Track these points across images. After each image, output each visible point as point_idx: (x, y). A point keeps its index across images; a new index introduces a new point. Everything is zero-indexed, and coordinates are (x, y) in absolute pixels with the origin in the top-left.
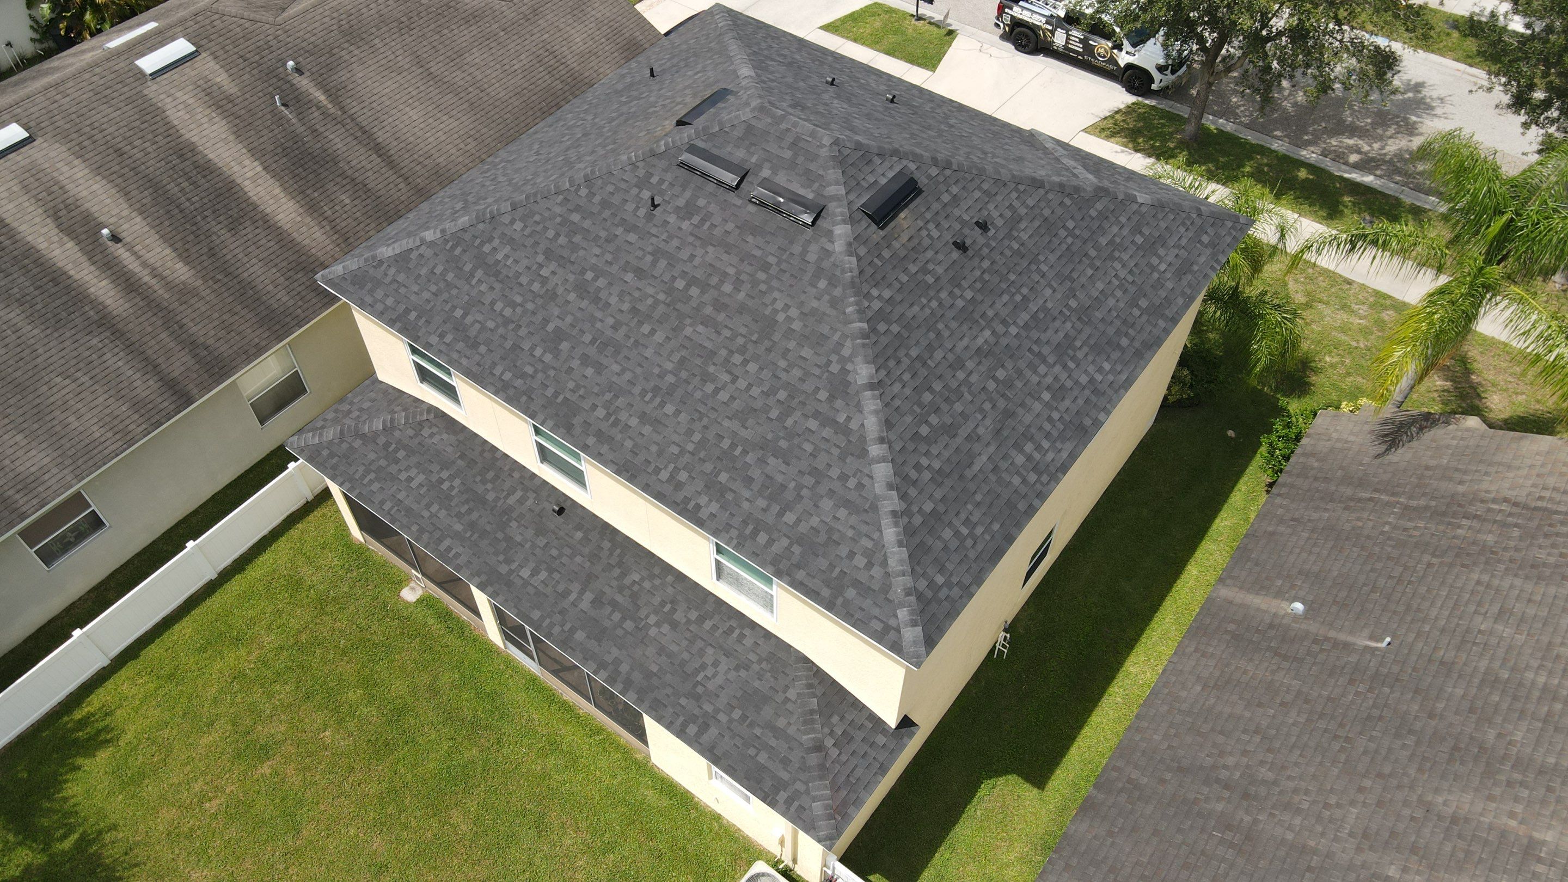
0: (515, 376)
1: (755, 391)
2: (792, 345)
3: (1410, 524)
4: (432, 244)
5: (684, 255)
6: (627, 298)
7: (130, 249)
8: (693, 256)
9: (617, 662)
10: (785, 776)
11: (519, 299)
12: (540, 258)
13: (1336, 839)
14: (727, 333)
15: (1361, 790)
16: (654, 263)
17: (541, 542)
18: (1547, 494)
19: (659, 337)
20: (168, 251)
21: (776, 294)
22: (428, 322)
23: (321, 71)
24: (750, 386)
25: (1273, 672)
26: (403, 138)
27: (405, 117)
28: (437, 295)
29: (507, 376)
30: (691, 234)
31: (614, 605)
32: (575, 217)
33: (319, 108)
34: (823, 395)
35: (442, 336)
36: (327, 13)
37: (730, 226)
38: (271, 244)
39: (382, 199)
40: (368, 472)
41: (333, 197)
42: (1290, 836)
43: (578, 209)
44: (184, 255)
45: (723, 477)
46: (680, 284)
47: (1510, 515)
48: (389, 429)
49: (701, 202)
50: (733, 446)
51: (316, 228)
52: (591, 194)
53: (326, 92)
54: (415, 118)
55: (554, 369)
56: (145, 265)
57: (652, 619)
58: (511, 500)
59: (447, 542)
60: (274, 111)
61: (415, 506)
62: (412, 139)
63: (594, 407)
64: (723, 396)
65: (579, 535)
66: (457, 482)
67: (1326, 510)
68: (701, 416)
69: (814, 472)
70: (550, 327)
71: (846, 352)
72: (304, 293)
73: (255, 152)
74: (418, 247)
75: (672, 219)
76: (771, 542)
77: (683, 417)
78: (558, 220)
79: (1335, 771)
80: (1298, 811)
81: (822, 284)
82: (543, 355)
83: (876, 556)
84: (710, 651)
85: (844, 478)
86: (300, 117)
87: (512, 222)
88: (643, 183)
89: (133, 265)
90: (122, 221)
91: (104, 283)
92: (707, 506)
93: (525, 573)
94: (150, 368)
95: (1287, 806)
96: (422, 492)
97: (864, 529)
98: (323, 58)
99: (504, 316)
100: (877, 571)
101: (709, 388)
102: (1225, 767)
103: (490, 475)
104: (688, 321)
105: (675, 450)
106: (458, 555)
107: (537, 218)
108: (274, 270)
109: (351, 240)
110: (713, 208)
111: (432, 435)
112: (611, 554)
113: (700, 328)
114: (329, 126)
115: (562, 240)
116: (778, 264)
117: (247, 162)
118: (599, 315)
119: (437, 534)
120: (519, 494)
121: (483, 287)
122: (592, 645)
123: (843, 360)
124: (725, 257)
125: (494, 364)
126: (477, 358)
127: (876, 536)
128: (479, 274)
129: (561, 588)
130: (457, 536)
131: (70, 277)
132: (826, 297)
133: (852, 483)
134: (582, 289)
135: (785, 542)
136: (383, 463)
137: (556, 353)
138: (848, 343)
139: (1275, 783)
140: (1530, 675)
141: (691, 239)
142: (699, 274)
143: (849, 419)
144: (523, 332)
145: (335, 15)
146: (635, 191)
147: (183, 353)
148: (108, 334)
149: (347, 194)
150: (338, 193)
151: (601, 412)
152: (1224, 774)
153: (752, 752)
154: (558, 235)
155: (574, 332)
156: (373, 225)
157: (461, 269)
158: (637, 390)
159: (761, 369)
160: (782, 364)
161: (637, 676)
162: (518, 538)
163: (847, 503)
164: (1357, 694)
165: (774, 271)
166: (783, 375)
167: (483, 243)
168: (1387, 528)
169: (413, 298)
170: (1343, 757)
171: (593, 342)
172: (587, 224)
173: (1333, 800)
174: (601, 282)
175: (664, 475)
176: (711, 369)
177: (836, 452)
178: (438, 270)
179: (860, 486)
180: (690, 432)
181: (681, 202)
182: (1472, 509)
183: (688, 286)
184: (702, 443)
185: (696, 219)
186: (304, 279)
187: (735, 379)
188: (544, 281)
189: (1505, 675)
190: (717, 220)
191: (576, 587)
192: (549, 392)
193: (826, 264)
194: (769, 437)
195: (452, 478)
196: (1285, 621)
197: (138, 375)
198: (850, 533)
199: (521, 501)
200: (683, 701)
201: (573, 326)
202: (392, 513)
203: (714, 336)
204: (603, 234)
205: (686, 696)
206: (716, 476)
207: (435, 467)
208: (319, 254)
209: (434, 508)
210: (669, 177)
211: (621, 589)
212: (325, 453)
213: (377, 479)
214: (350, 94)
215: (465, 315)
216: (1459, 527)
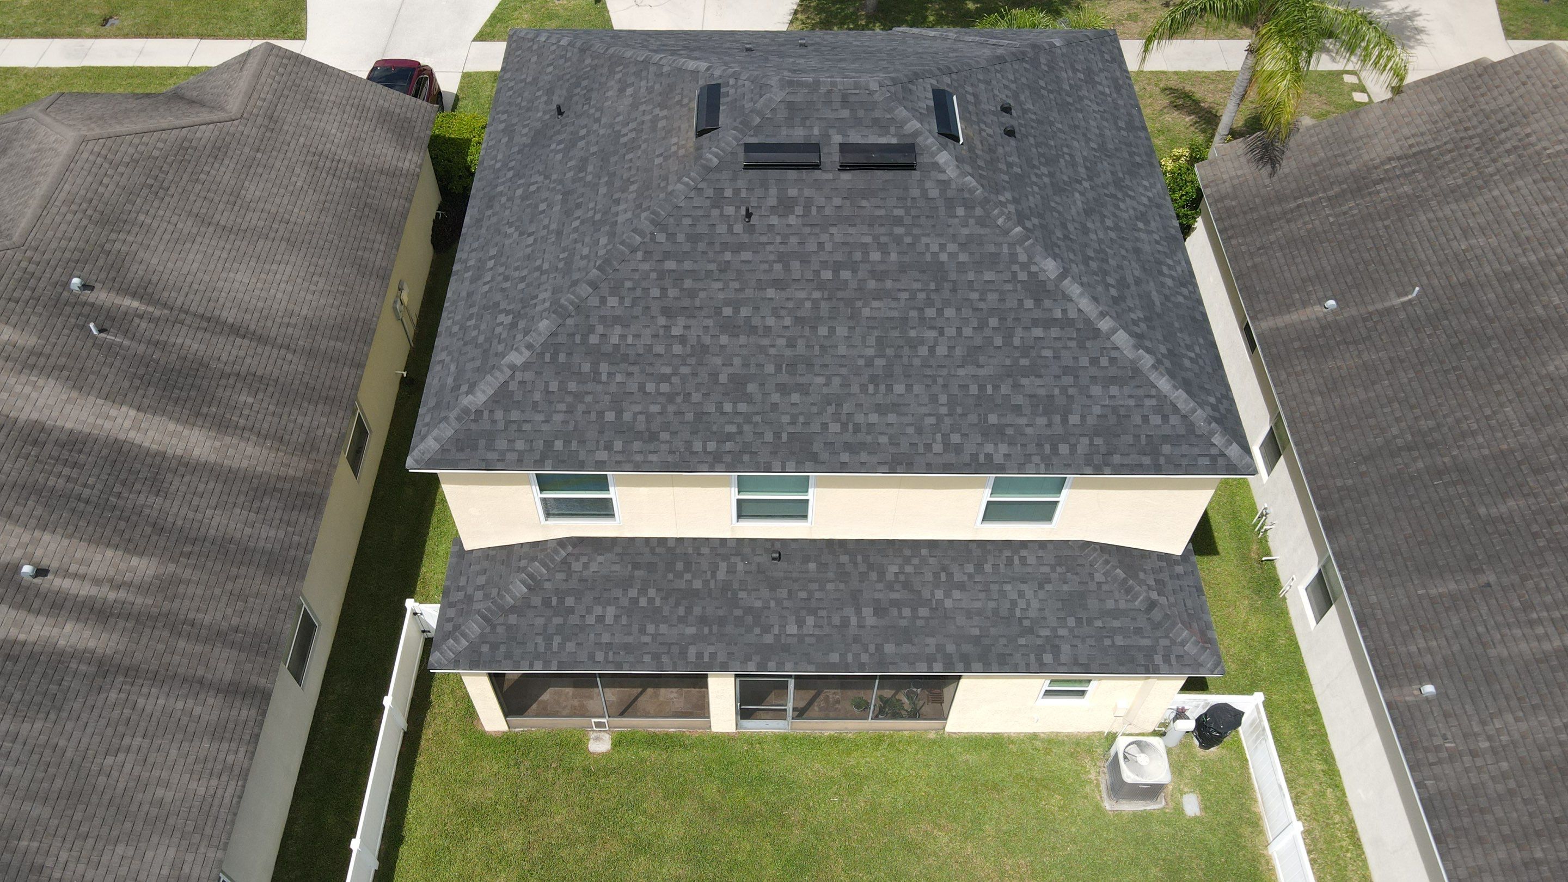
0: (720, 442)
1: (968, 332)
2: (971, 276)
3: (1344, 208)
4: (526, 366)
5: (812, 246)
6: (783, 313)
7: (66, 574)
8: (821, 245)
9: (940, 648)
10: (1146, 642)
11: (668, 370)
12: (662, 321)
13: (1516, 434)
14: (904, 295)
15: (1498, 394)
16: (787, 268)
17: (784, 593)
18: (1411, 141)
19: (841, 331)
20: (109, 553)
21: (925, 240)
22: (582, 442)
23: (110, 276)
24: (959, 329)
25: (1359, 356)
26: (251, 307)
27: (236, 285)
28: (572, 412)
29: (712, 446)
30: (804, 225)
31: (896, 603)
32: (671, 265)
33: (141, 317)
34: (1029, 303)
35: (609, 447)
36: (64, 209)
37: (837, 201)
38: (211, 485)
39: (282, 380)
40: (548, 640)
41: (232, 403)
42: (1486, 452)
43: (667, 256)
44: (131, 547)
45: (993, 419)
46: (827, 275)
47: (1403, 167)
48: (534, 585)
49: (792, 192)
50: (982, 388)
51: (242, 445)
52: (671, 236)
53: (134, 296)
54: (246, 280)
55: (757, 413)
56: (97, 581)
57: (939, 594)
58: (721, 575)
59: (692, 651)
60: (97, 342)
61: (629, 639)
62: (260, 304)
63: (825, 426)
64: (941, 351)
65: (812, 566)
66: (652, 592)
67: (1275, 230)
68: (934, 378)
69: (1066, 370)
70: (723, 378)
71: (1023, 258)
72: (286, 518)
73: (114, 396)
74: (512, 377)
75: (774, 220)
76: (1073, 447)
77: (917, 389)
78: (653, 275)
79: (1469, 393)
80: (1473, 434)
81: (960, 211)
82: (735, 407)
83: (1165, 407)
84: (1008, 587)
85: (1094, 361)
86: (129, 335)
87: (603, 300)
88: (718, 201)
89: (85, 590)
90: (30, 549)
91: (68, 627)
92: (996, 451)
93: (792, 629)
94: (196, 687)
95: (1463, 435)
96: (624, 622)
97: (1140, 392)
98: (101, 262)
99: (663, 394)
100: (1174, 420)
101: (923, 351)
102: (1395, 437)
103: (680, 566)
104: (859, 304)
105: (932, 420)
106: (713, 656)
108: (237, 511)
109: (286, 437)
110: (807, 192)
111: (586, 566)
112: (855, 564)
113: (875, 304)
114: (167, 331)
115: (672, 293)
116: (907, 213)
117: (113, 412)
118: (765, 342)
119: (675, 650)
120: (723, 566)
121: (619, 378)
122: (906, 648)
123: (1024, 266)
124: (852, 230)
125: (689, 444)
126: (665, 447)
127: (1153, 392)
128: (604, 367)
129: (836, 621)
130: (694, 639)
131: (24, 643)
132: (972, 221)
133: (1104, 362)
134: (730, 327)
135: (1085, 441)
136: (557, 620)
137: (749, 400)
138: (1019, 250)
139: (1439, 426)
140: (1523, 260)
141: (807, 230)
142: (839, 257)
143: (1064, 311)
144: (696, 397)
145: (74, 207)
146: (715, 212)
147: (217, 650)
148: (120, 679)
149: (245, 392)
150: (234, 397)
151: (835, 428)
152: (1400, 442)
153: (1107, 642)
154: (664, 290)
155: (753, 370)
156: (295, 411)
157: (580, 373)
158: (855, 389)
159: (958, 309)
160: (975, 296)
161: (967, 648)
162: (758, 604)
163: (1113, 380)
164: (1429, 336)
165: (908, 221)
166: (982, 305)
167: (585, 337)
168: (1331, 219)
169: (545, 427)
170: (1464, 382)
171: (779, 369)
172: (688, 265)
173: (1488, 412)
174: (745, 312)
175: (938, 447)
176: (913, 333)
177: (1073, 344)
178: (554, 386)
179: (1113, 360)
180: (934, 399)
181: (772, 201)
182: (1374, 176)
183: (836, 272)
184: (952, 403)
185: (799, 210)
186: (274, 503)
187: (941, 332)
188: (683, 340)
189: (1508, 269)
190: (821, 201)
191: (849, 611)
192: (769, 437)
193: (950, 194)
194: (1008, 362)
195: (643, 591)
196: (1329, 319)
197: (190, 702)
198: (1132, 402)
199: (731, 571)
200: (1022, 641)
201: (746, 365)
202: (611, 659)
203: (894, 304)
204: (713, 267)
205: (1021, 635)
206: (986, 421)
207: (618, 593)
208: (267, 469)
209: (651, 629)
210: (741, 183)
211: (890, 587)
212: (485, 648)
214: (160, 286)
215: (619, 413)
216: (1378, 192)
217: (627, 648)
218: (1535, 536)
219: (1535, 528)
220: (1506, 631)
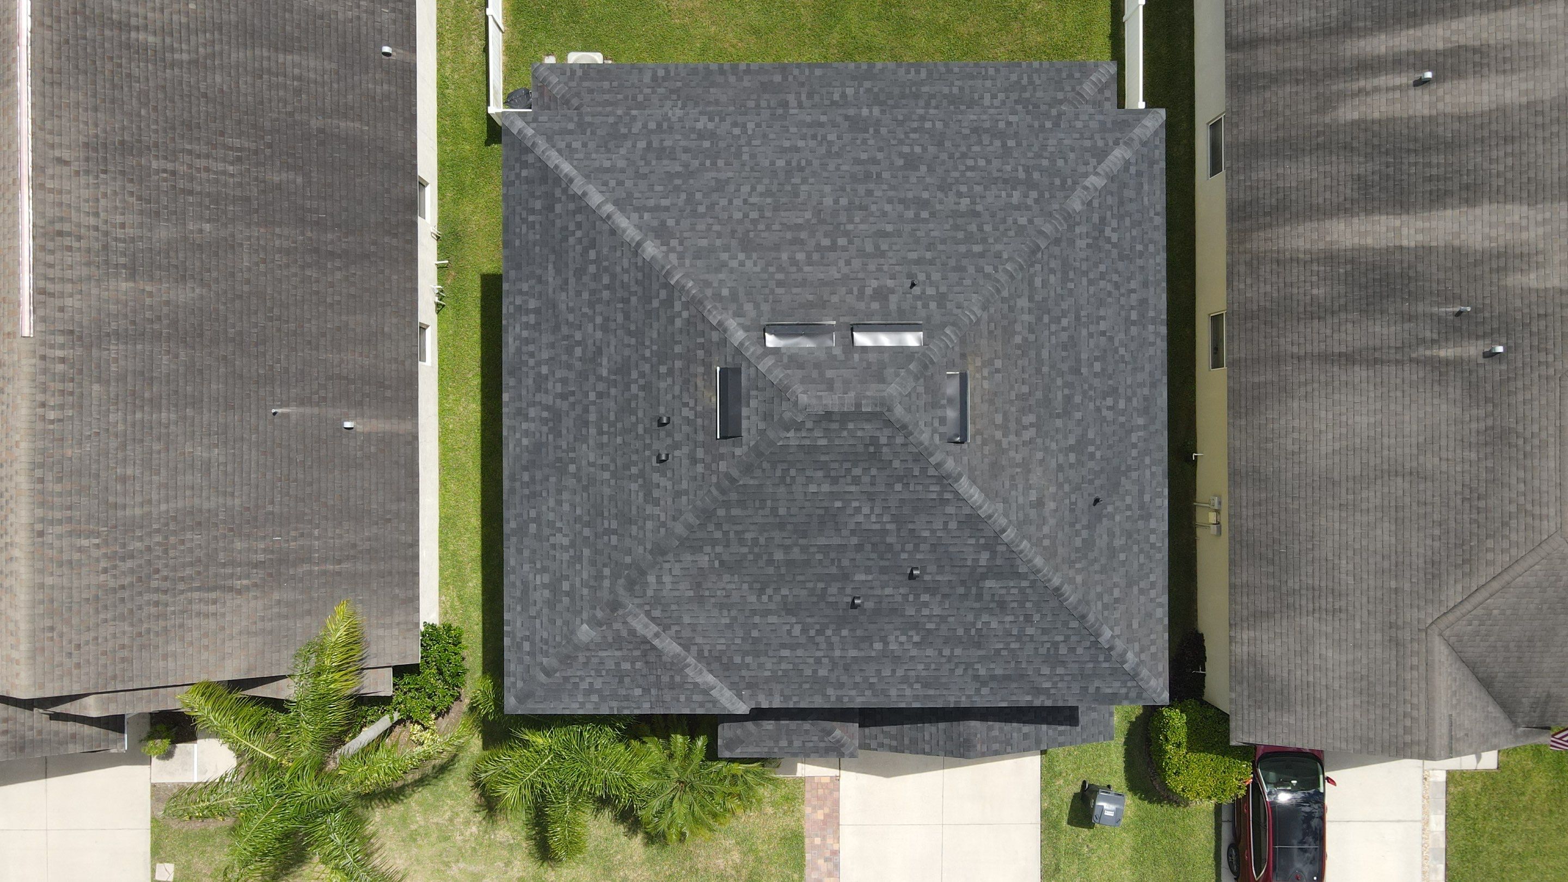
1: (723, 202)
2: (718, 242)
3: (300, 542)
4: (1086, 175)
5: (857, 263)
7: (1400, 88)
8: (848, 263)
11: (969, 174)
12: (979, 208)
13: (249, 238)
14: (776, 227)
15: (248, 282)
16: (877, 247)
18: (212, 608)
19: (828, 201)
20: (1376, 115)
21: (758, 269)
22: (1030, 126)
23: (1474, 375)
24: (730, 202)
25: (342, 361)
26: (1344, 390)
27: (1364, 410)
28: (1042, 146)
29: (928, 125)
30: (863, 279)
32: (977, 248)
33: (1433, 341)
34: (671, 223)
36: (1543, 435)
37: (835, 299)
38: (1321, 200)
39: (1295, 323)
40: (1031, 82)
41: (1328, 282)
42: (277, 230)
43: (982, 255)
44: (1361, 125)
45: (707, 144)
46: (842, 241)
47: (232, 576)
49: (875, 306)
50: (714, 164)
51: (1308, 246)
52: (980, 270)
53: (1447, 362)
54: (1357, 418)
55: (894, 145)
56: (1377, 90)
59: (923, 74)
60: (1458, 298)
61: (971, 83)
62: (1336, 397)
63: (839, 138)
64: (746, 189)
67: (369, 539)
68: (752, 169)
69: (645, 176)
70: (923, 168)
71: (673, 257)
72: (1255, 191)
73: (1425, 252)
74: (1095, 168)
75: (890, 283)
76: (645, 126)
77: (767, 163)
78: (991, 240)
79: (269, 291)
80: (280, 251)
81: (725, 292)
82: (912, 150)
83: (568, 152)
85: (620, 183)
86: (1435, 318)
87: (1031, 221)
88: (941, 299)
89: (1382, 81)
90: (1434, 98)
91: (1383, 49)
92: (705, 124)
93: (850, 91)
94: (1280, 37)
95: (288, 252)
96: (977, 95)
97: (587, 163)
98: (1489, 388)
99: (971, 158)
100: (562, 145)
101: (760, 188)
102: (340, 269)
104: (814, 221)
105: (755, 143)
106: (908, 72)
107: (1012, 233)
108: (1294, 184)
109: (1275, 266)
110: (862, 306)
113: (800, 221)
114: (1406, 335)
115: (973, 228)
116: (772, 290)
117: (1420, 237)
118: (891, 193)
119: (936, 76)
121: (1008, 168)
122: (765, 79)
123: (672, 250)
124: (822, 276)
125: (946, 125)
126: (965, 124)
127: (575, 163)
128: (1022, 175)
129: (817, 97)
130: (923, 83)
131: (1408, 27)
132: (715, 284)
133: (612, 183)
134: (922, 203)
135: (634, 130)
136: (1027, 95)
137: (901, 155)
138: (675, 262)
139: (303, 268)
140: (173, 416)
141: (860, 275)
142: (832, 256)
143: (641, 217)
144: (944, 156)
145: (1536, 440)
146: (943, 289)
147: (1274, 68)
148: (1333, 25)
149: (1322, 296)
150: (1328, 289)
152: (338, 263)
154: (980, 229)
155: (900, 174)
156: (1275, 295)
157: (1041, 171)
158: (816, 163)
159: (730, 217)
160: (716, 228)
162: (876, 108)
163: (607, 170)
164: (279, 361)
165: (772, 284)
166: (711, 221)
167: (1041, 195)
168: (316, 532)
170: (269, 304)
171: (879, 175)
172: (963, 249)
173: (262, 266)
174: (910, 214)
176: (769, 200)
177: (636, 195)
178: (1060, 163)
179: (605, 184)
180: (753, 156)
181: (893, 299)
182: (261, 573)
183: (834, 243)
184: (738, 155)
185: (869, 291)
186: (1267, 202)
187: (745, 202)
188: (960, 195)
189: (189, 412)
190: (850, 299)
191: (807, 104)
192: (884, 131)
193: (733, 307)
194: (691, 181)
196: (353, 412)
197: (1280, 25)
198: (594, 156)
201: (906, 178)
202: (984, 70)
203: (785, 221)
204: (941, 247)
205: (680, 88)
206: (712, 143)
208: (1281, 231)
209: (955, 90)
213: (1018, 82)
214: (1429, 381)
215: (1004, 145)
216: (264, 550)
217: (972, 77)
218: (270, 146)
219: (268, 152)
220: (319, 79)
